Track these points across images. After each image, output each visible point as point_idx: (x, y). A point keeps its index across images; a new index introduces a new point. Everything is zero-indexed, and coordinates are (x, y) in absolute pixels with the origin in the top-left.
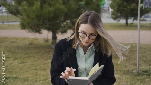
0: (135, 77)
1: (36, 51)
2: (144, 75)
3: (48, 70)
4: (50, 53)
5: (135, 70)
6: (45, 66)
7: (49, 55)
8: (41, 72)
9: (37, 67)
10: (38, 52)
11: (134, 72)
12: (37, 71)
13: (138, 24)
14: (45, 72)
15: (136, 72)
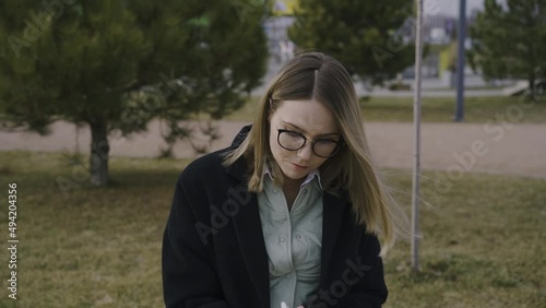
0: (406, 286)
1: (31, 198)
2: (437, 277)
3: (89, 268)
4: (87, 205)
5: (403, 263)
6: (74, 256)
7: (85, 214)
8: (62, 277)
9: (43, 257)
10: (41, 203)
11: (399, 268)
12: (48, 275)
13: (416, 100)
14: (78, 275)
15: (408, 269)
